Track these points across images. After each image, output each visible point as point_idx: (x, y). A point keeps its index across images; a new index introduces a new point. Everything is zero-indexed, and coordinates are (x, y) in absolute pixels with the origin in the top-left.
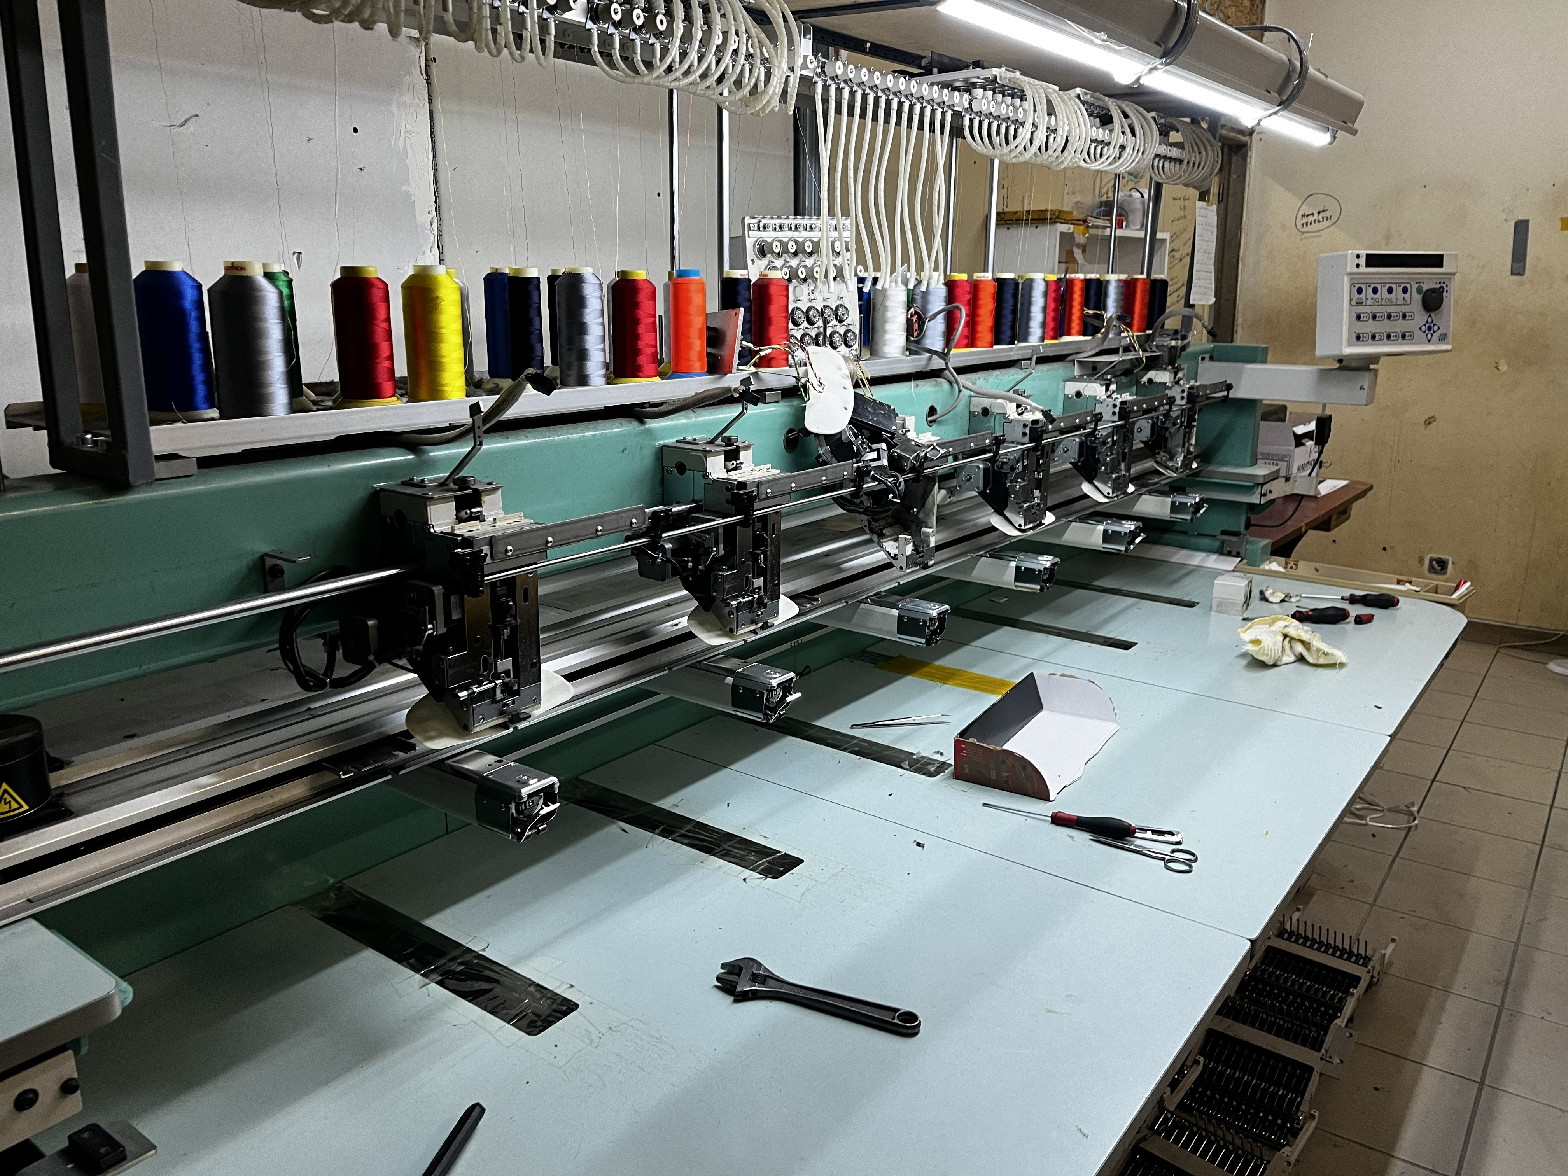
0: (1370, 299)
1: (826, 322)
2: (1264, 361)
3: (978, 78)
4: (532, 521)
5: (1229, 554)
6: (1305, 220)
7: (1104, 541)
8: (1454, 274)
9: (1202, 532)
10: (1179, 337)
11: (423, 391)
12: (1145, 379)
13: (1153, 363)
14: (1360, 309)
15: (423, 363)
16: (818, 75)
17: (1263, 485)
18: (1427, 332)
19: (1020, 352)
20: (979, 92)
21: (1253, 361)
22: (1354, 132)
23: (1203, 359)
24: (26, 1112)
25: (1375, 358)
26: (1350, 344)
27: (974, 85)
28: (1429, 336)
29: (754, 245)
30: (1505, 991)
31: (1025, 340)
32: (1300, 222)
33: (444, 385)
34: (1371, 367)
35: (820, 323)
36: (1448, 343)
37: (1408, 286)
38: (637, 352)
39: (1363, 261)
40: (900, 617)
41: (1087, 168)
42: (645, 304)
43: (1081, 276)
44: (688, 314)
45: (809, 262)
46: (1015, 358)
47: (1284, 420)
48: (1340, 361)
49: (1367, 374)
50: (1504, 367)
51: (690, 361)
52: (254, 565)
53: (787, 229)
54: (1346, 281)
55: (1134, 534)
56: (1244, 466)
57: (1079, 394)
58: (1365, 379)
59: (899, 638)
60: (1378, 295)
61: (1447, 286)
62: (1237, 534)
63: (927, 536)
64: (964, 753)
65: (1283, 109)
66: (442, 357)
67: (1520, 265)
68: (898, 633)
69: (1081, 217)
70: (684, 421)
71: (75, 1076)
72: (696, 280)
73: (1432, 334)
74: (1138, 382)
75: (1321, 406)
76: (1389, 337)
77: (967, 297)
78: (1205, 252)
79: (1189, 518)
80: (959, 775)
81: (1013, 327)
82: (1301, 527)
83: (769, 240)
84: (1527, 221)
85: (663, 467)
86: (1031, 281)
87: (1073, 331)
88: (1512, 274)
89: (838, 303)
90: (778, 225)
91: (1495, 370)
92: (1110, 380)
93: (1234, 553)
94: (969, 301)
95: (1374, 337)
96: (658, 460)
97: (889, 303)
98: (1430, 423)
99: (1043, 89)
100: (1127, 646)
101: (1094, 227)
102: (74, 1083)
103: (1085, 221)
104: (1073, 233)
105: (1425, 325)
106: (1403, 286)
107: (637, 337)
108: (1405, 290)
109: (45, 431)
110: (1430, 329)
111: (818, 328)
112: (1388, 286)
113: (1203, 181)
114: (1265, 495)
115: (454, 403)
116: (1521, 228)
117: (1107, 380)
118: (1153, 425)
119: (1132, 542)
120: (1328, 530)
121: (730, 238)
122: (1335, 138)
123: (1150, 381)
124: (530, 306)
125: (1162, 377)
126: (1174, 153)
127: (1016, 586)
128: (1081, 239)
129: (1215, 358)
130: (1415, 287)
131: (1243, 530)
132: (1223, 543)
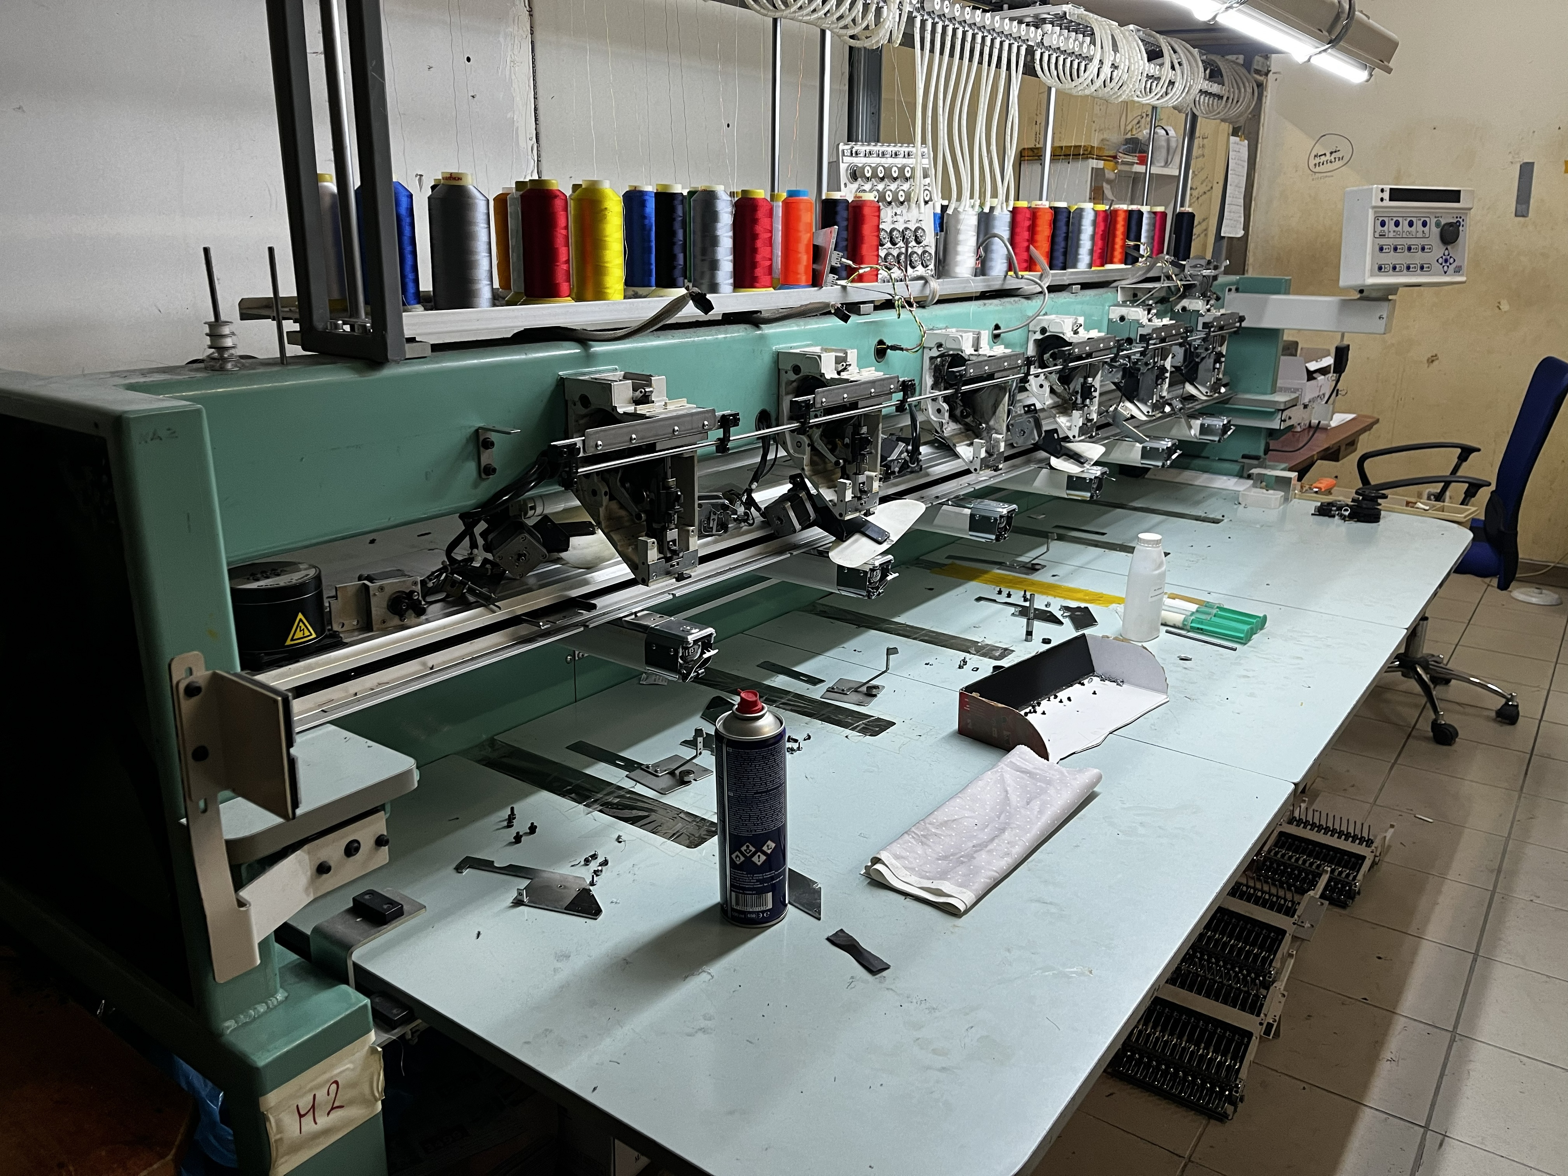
0: (1392, 232)
1: (907, 243)
2: (1287, 292)
3: (1049, 14)
4: (695, 406)
6: (1317, 160)
7: (1143, 457)
8: (1470, 209)
9: (1224, 457)
10: (1211, 267)
11: (589, 292)
12: (1179, 307)
13: (1188, 290)
14: (1382, 241)
15: (589, 269)
17: (1283, 411)
18: (1444, 264)
19: (1072, 277)
20: (1048, 27)
21: (1278, 292)
22: (1389, 70)
23: (1230, 290)
24: (352, 858)
25: (1393, 289)
26: (1372, 275)
27: (1044, 21)
28: (1446, 268)
29: (847, 170)
30: (1497, 878)
31: (1074, 266)
32: (1313, 162)
33: (606, 288)
34: (1390, 297)
35: (901, 244)
36: (1462, 275)
37: (1428, 220)
38: (754, 265)
39: (1386, 195)
40: (972, 516)
41: (1138, 102)
42: (763, 221)
43: (1125, 207)
44: (798, 231)
45: (893, 186)
46: (1067, 283)
47: (1296, 355)
48: (1361, 291)
49: (1386, 304)
50: (1505, 307)
51: (798, 274)
52: (470, 437)
53: (875, 155)
54: (1371, 212)
55: (1170, 451)
56: (1265, 394)
57: (1122, 319)
58: (1384, 309)
59: (971, 535)
60: (1400, 228)
61: (1463, 220)
63: (998, 441)
65: (1333, 47)
66: (607, 262)
67: (1524, 206)
68: (970, 530)
69: (1112, 153)
70: (796, 328)
71: (385, 833)
72: (806, 200)
73: (1448, 267)
74: (1172, 310)
75: (1340, 334)
76: (1408, 268)
77: (1027, 223)
78: (1236, 186)
79: (1217, 439)
81: (1065, 254)
82: (1314, 455)
83: (860, 165)
84: (1533, 163)
85: (779, 370)
86: (1081, 210)
87: (1116, 260)
88: (1516, 215)
89: (918, 225)
90: (868, 151)
91: (1497, 309)
92: (1151, 305)
94: (1029, 227)
95: (1394, 268)
96: (775, 362)
97: (962, 227)
98: (1432, 361)
99: (1108, 24)
101: (1123, 163)
102: (384, 838)
103: (1115, 157)
104: (1103, 169)
105: (1442, 257)
106: (1423, 219)
107: (755, 251)
108: (1424, 224)
109: (292, 321)
110: (1446, 261)
111: (900, 248)
112: (1409, 219)
113: (1239, 117)
114: (1285, 421)
115: (614, 304)
116: (1527, 170)
117: (1148, 305)
118: (1186, 351)
119: (1169, 457)
120: (1337, 460)
121: (829, 163)
122: (1371, 75)
123: (1184, 309)
124: (674, 220)
125: (1197, 304)
126: (1215, 88)
127: (1068, 494)
128: (1110, 175)
129: (1240, 290)
130: (1434, 220)
131: (1261, 453)
132: (1243, 467)
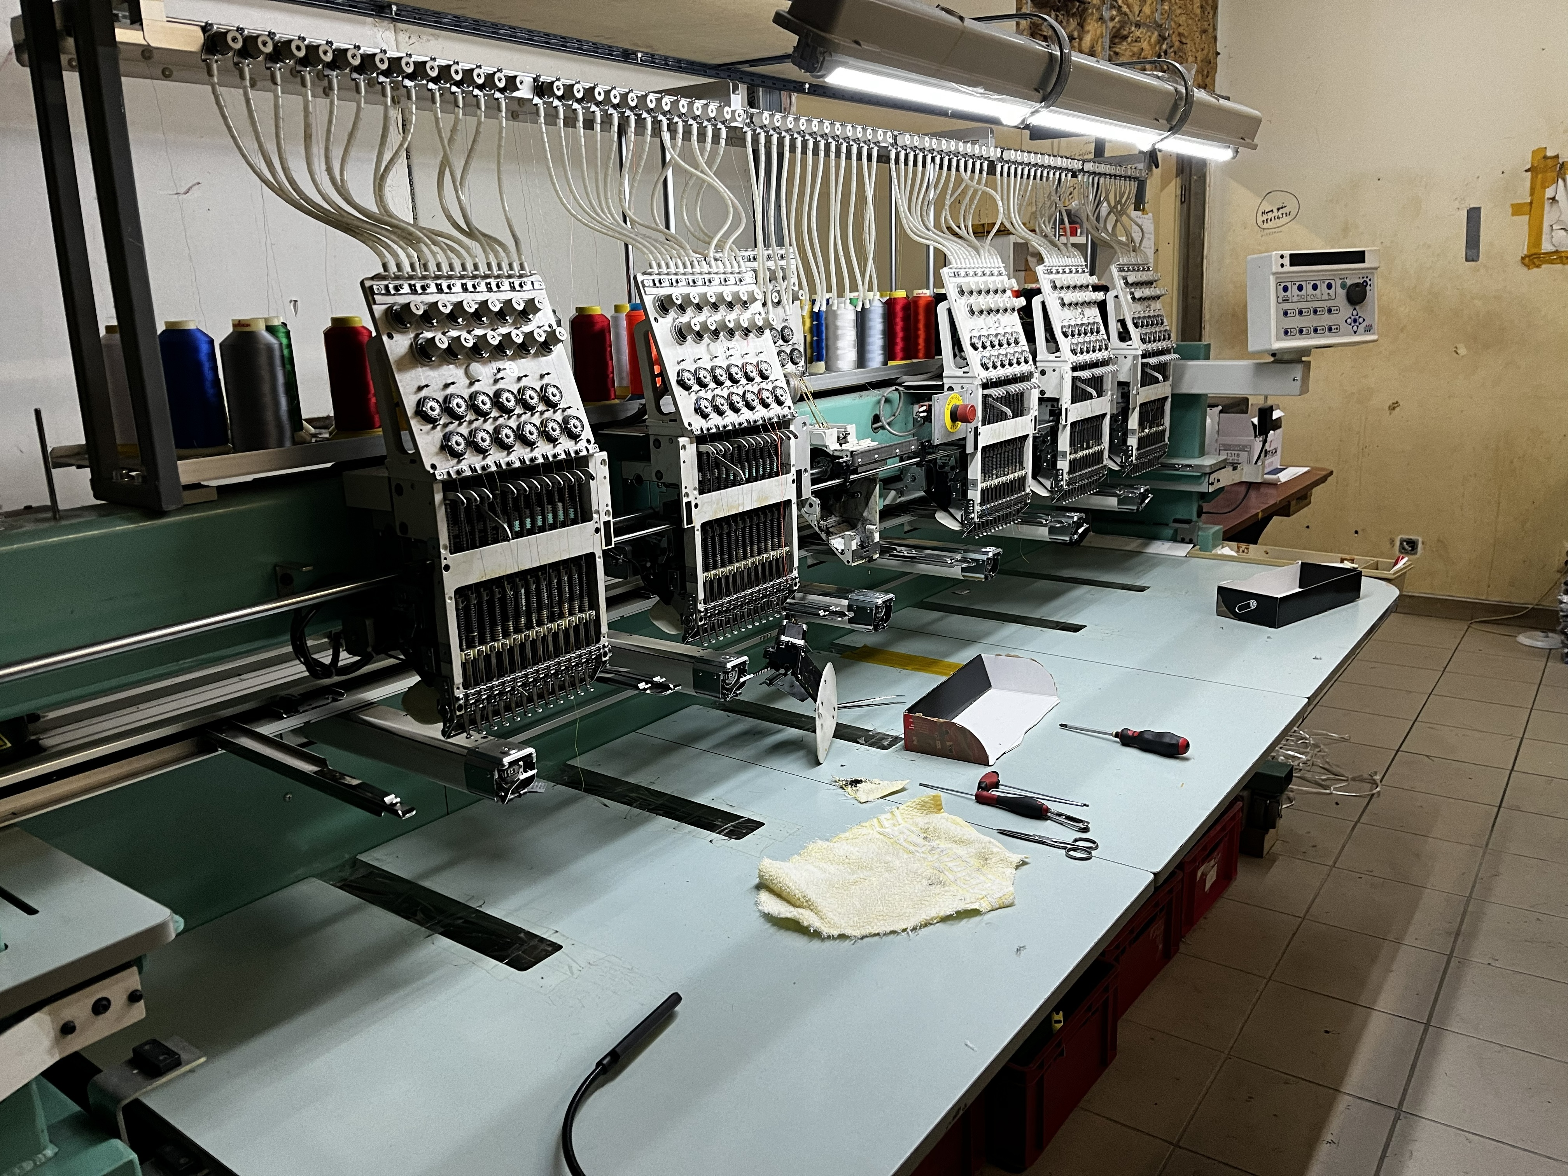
0: (1295, 296)
2: (1207, 358)
5: (1183, 541)
7: (1050, 533)
8: (1378, 268)
14: (1286, 306)
16: (748, 125)
17: (1210, 474)
18: (1353, 324)
21: (1197, 358)
24: (100, 1016)
25: (1306, 351)
26: (1278, 340)
28: (1355, 328)
30: (1455, 941)
34: (1304, 359)
36: (1373, 334)
37: (1332, 282)
39: (1287, 261)
40: (850, 607)
47: (1246, 412)
48: (1274, 355)
49: (1300, 366)
50: (1462, 351)
52: (267, 574)
54: (1272, 278)
55: (1078, 525)
56: (1193, 457)
58: (1298, 371)
60: (1303, 292)
61: (1370, 280)
62: (1188, 522)
63: (871, 532)
64: (912, 727)
65: (1176, 132)
67: (1474, 251)
71: (139, 988)
73: (1358, 326)
75: (1261, 397)
76: (1316, 330)
77: (904, 314)
79: (1135, 508)
80: (908, 748)
82: (1258, 513)
84: (1479, 209)
85: (623, 479)
88: (1467, 260)
91: (1455, 354)
93: (1187, 540)
95: (1301, 331)
96: (618, 473)
97: (839, 323)
98: (1394, 408)
100: (1076, 628)
102: (139, 993)
105: (1350, 318)
106: (1327, 282)
108: (1329, 286)
109: (88, 470)
110: (1355, 321)
112: (1312, 283)
116: (1474, 215)
119: (1076, 532)
120: (1288, 515)
122: (1237, 152)
127: (963, 576)
130: (1339, 282)
131: (1195, 518)
132: (1176, 531)
